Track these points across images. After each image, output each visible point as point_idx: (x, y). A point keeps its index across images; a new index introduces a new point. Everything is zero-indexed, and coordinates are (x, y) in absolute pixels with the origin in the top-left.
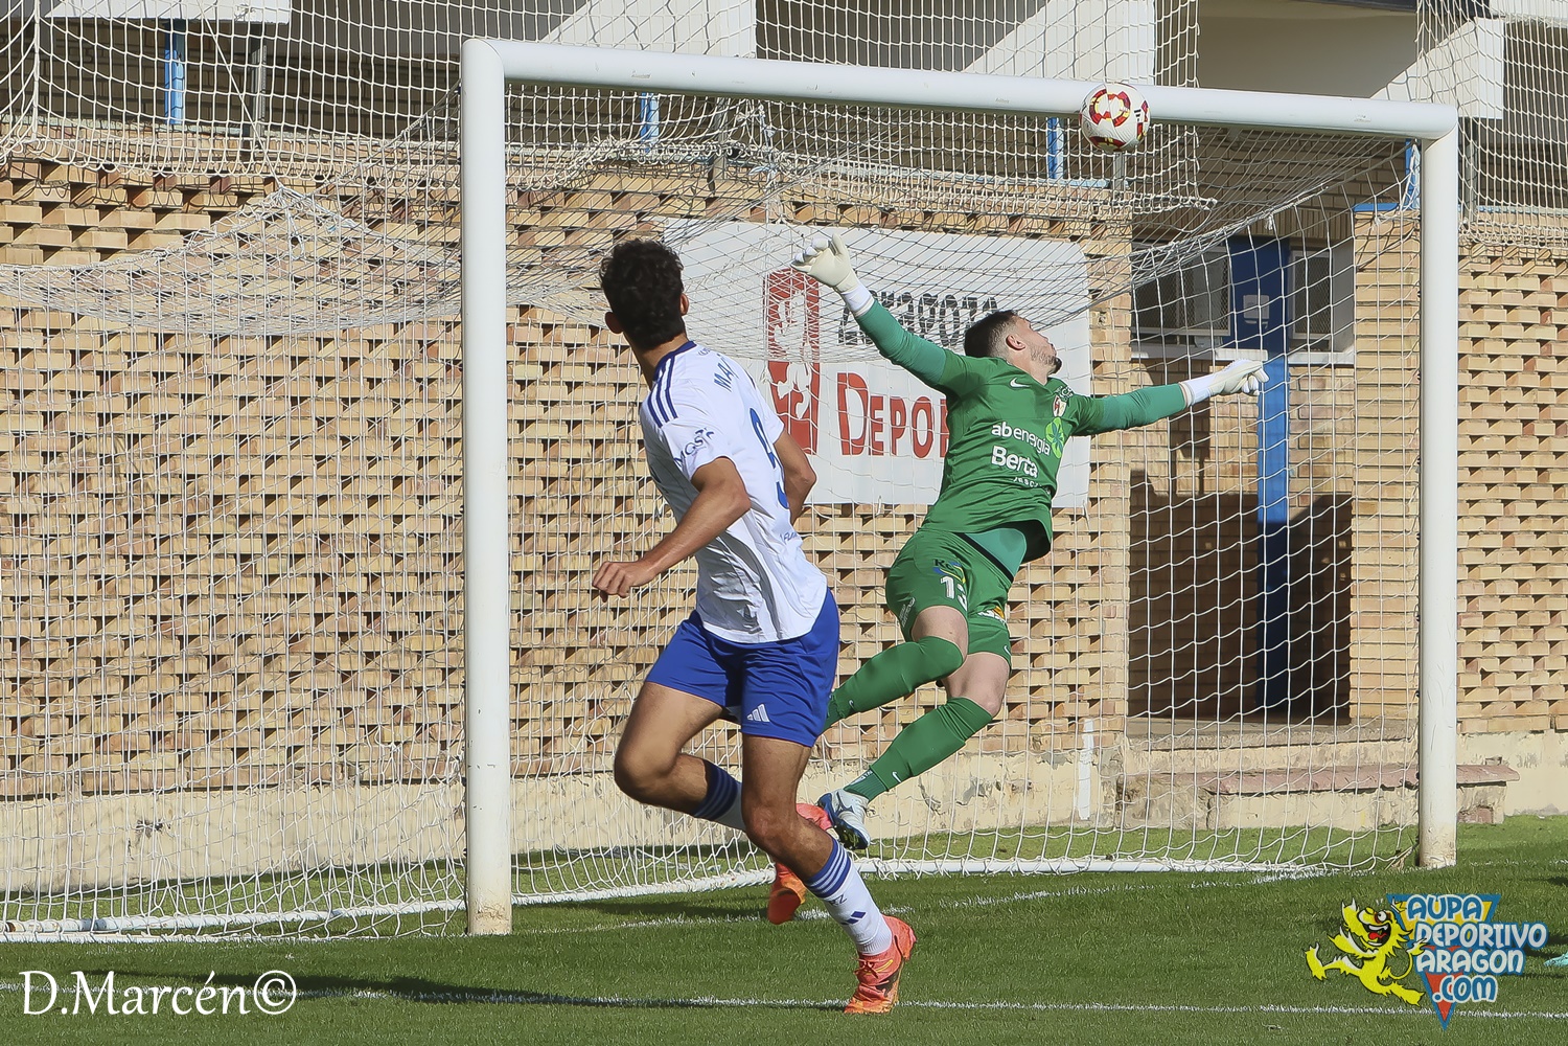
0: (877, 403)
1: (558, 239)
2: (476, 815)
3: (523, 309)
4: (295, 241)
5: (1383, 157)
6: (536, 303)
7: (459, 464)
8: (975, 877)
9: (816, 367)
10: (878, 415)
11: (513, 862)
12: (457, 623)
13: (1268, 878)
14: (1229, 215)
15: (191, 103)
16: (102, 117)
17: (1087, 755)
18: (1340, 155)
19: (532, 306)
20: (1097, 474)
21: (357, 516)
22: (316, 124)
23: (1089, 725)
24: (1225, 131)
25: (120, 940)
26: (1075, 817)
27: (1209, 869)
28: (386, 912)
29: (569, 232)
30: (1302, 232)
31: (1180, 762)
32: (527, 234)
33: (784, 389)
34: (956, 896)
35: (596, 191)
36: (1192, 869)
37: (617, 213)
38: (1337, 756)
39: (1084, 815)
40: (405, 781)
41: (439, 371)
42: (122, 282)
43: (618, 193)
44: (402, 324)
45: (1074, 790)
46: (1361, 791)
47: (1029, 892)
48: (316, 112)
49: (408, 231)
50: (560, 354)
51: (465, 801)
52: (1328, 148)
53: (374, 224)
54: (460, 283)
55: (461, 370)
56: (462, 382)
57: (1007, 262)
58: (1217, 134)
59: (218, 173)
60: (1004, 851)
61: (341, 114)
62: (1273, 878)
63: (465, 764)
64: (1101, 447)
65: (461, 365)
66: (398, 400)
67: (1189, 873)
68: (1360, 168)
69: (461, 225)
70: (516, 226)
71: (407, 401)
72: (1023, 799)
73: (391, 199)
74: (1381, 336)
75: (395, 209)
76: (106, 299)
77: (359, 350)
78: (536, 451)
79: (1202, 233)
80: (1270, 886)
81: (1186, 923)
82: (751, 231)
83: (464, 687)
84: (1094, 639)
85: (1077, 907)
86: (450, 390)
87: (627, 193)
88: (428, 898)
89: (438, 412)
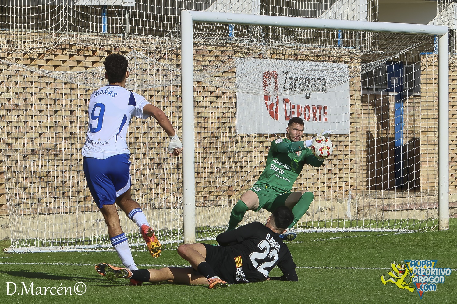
0: (293, 107)
1: (207, 63)
2: (186, 217)
3: (198, 82)
4: (137, 65)
5: (428, 40)
6: (201, 81)
7: (181, 124)
8: (320, 233)
9: (278, 97)
10: (293, 110)
11: (196, 229)
12: (180, 166)
13: (398, 233)
14: (386, 55)
15: (108, 28)
16: (81, 31)
17: (349, 200)
18: (416, 39)
19: (200, 82)
20: (352, 125)
21: (153, 138)
22: (142, 33)
23: (350, 192)
24: (386, 33)
25: (91, 251)
26: (346, 217)
27: (382, 231)
28: (162, 243)
29: (210, 61)
30: (406, 60)
31: (375, 202)
32: (199, 62)
33: (269, 103)
34: (315, 238)
35: (217, 51)
36: (378, 231)
37: (223, 56)
38: (416, 200)
39: (349, 216)
40: (167, 208)
41: (175, 99)
42: (91, 76)
43: (223, 51)
44: (165, 87)
45: (346, 209)
46: (422, 210)
47: (334, 237)
48: (142, 30)
49: (167, 61)
50: (207, 94)
51: (183, 213)
52: (413, 38)
53: (158, 60)
54: (180, 76)
55: (181, 99)
56: (182, 102)
57: (326, 68)
58: (383, 34)
59: (116, 47)
60: (327, 226)
61: (149, 31)
62: (400, 233)
63: (183, 203)
64: (353, 118)
65: (181, 97)
66: (164, 107)
67: (377, 232)
68: (422, 43)
69: (181, 60)
70: (196, 60)
71: (167, 107)
72: (332, 213)
73: (163, 53)
74: (427, 88)
75: (163, 56)
76: (87, 80)
77: (154, 93)
78: (201, 120)
79: (379, 60)
80: (399, 235)
81: (376, 245)
82: (259, 61)
83: (182, 183)
84: (351, 169)
85: (347, 241)
86: (178, 104)
87: (226, 51)
88: (173, 239)
89: (175, 109)
